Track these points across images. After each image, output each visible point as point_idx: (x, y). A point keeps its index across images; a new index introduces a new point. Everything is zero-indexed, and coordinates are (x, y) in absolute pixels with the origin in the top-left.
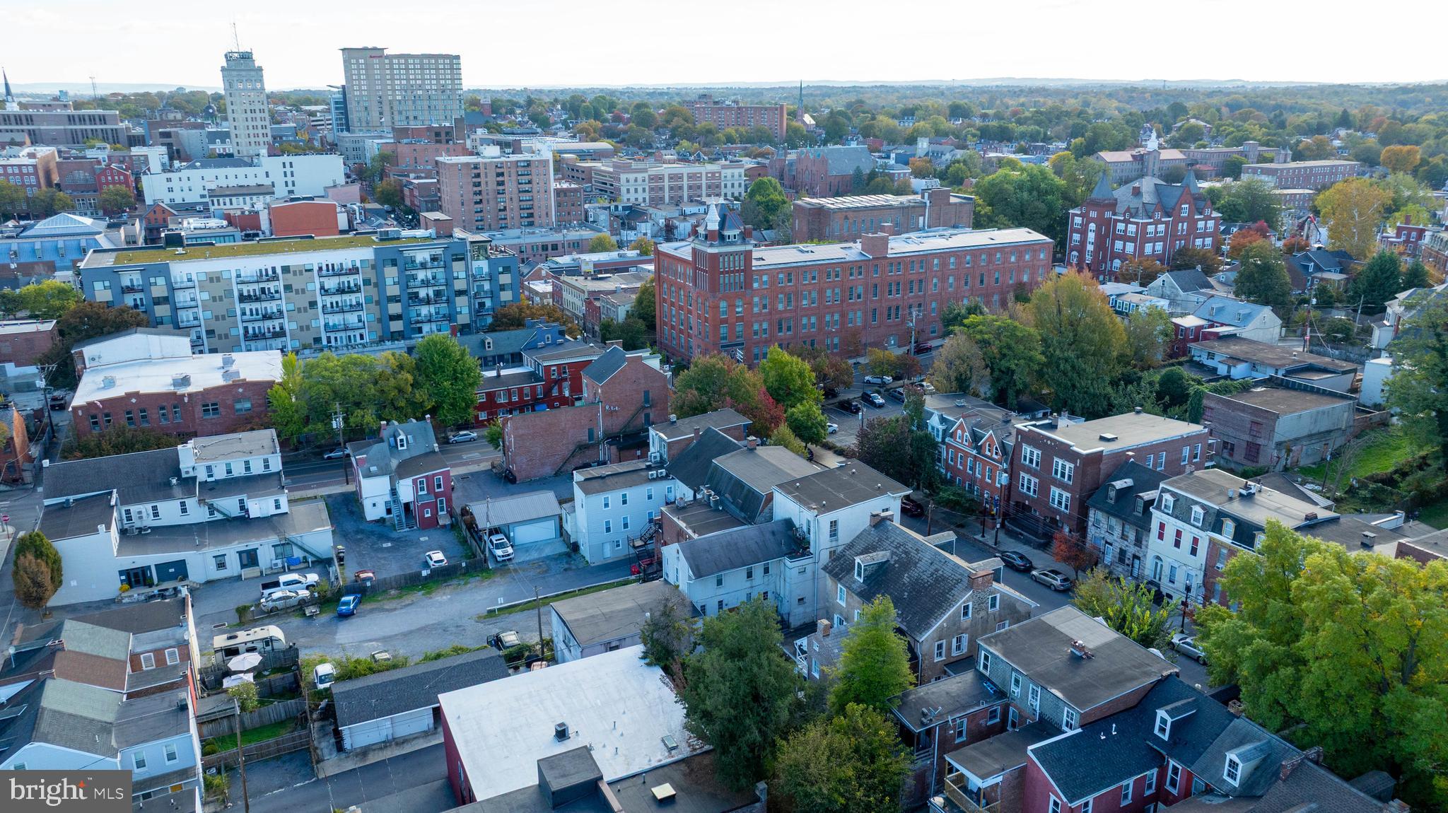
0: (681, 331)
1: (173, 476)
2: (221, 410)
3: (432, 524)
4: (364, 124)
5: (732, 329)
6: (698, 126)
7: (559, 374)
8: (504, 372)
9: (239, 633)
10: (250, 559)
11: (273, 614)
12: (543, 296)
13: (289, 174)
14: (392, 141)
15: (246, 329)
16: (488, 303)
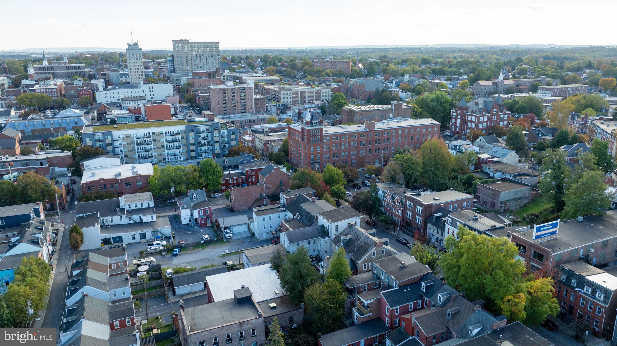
0: (297, 157)
1: (117, 208)
2: (132, 185)
3: (205, 225)
4: (181, 70)
5: (315, 156)
6: (315, 69)
7: (251, 173)
8: (231, 172)
9: (141, 259)
10: (143, 236)
11: (151, 254)
12: (248, 141)
13: (151, 91)
14: (192, 77)
15: (139, 155)
16: (227, 146)
